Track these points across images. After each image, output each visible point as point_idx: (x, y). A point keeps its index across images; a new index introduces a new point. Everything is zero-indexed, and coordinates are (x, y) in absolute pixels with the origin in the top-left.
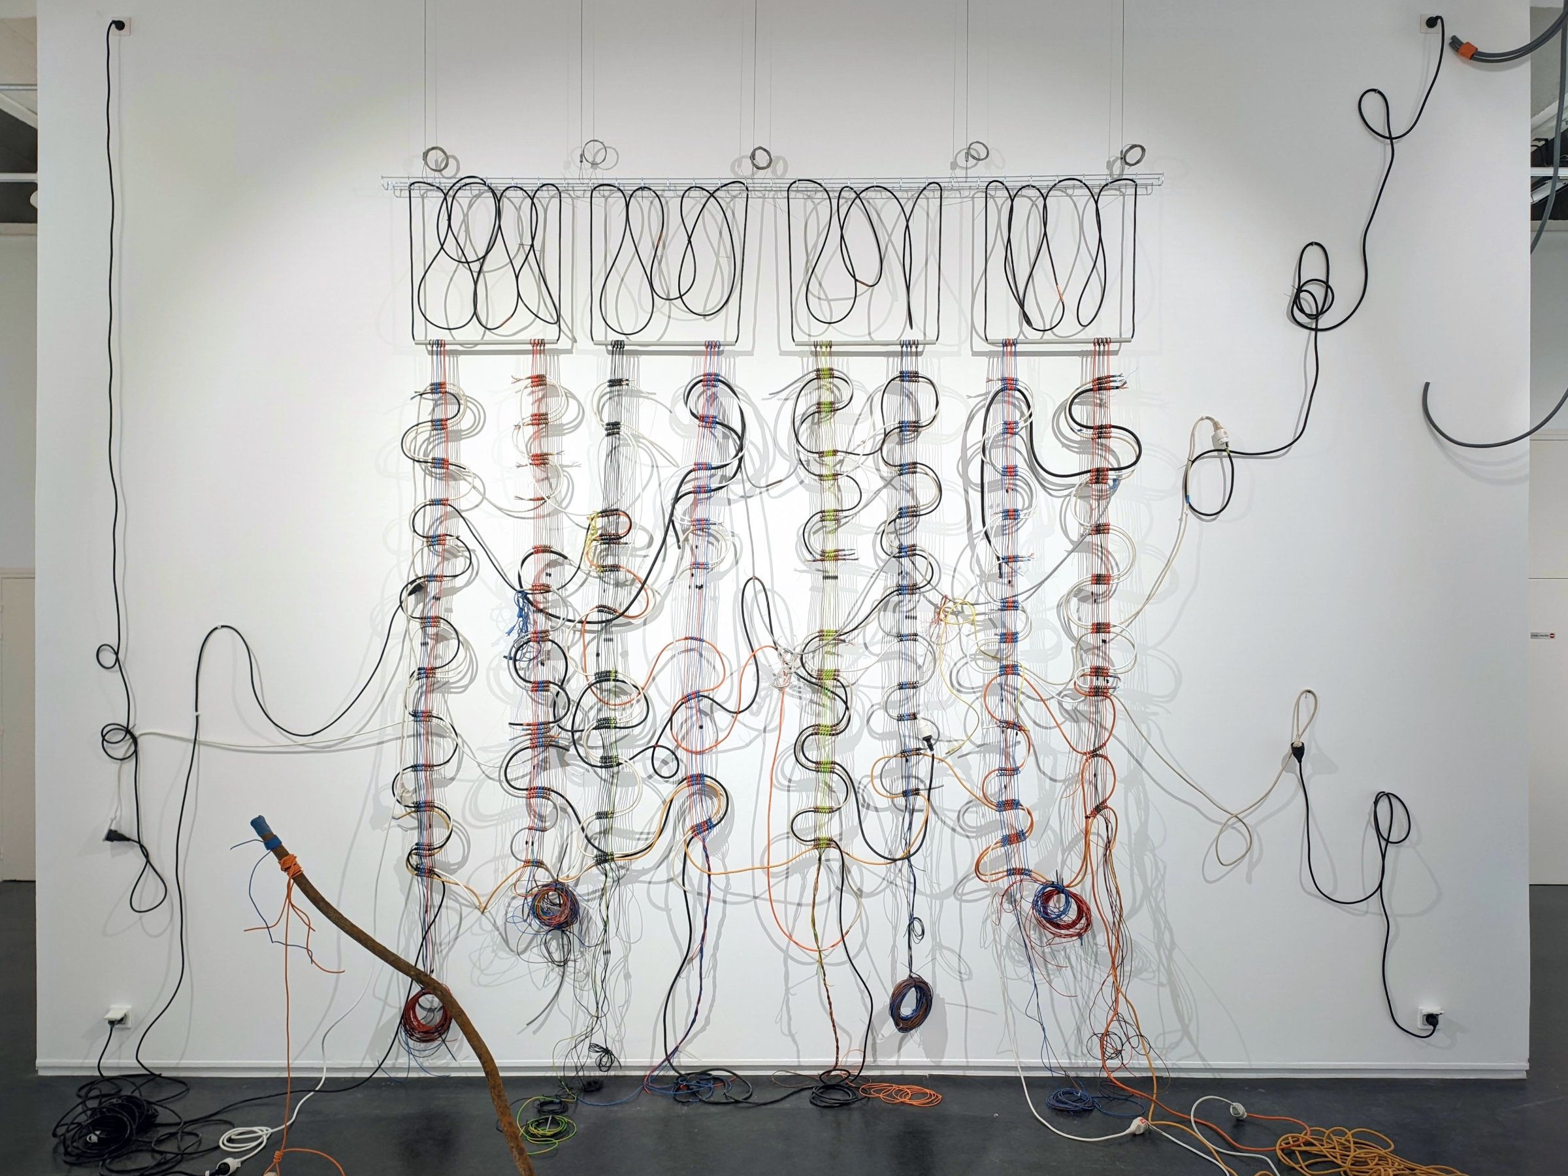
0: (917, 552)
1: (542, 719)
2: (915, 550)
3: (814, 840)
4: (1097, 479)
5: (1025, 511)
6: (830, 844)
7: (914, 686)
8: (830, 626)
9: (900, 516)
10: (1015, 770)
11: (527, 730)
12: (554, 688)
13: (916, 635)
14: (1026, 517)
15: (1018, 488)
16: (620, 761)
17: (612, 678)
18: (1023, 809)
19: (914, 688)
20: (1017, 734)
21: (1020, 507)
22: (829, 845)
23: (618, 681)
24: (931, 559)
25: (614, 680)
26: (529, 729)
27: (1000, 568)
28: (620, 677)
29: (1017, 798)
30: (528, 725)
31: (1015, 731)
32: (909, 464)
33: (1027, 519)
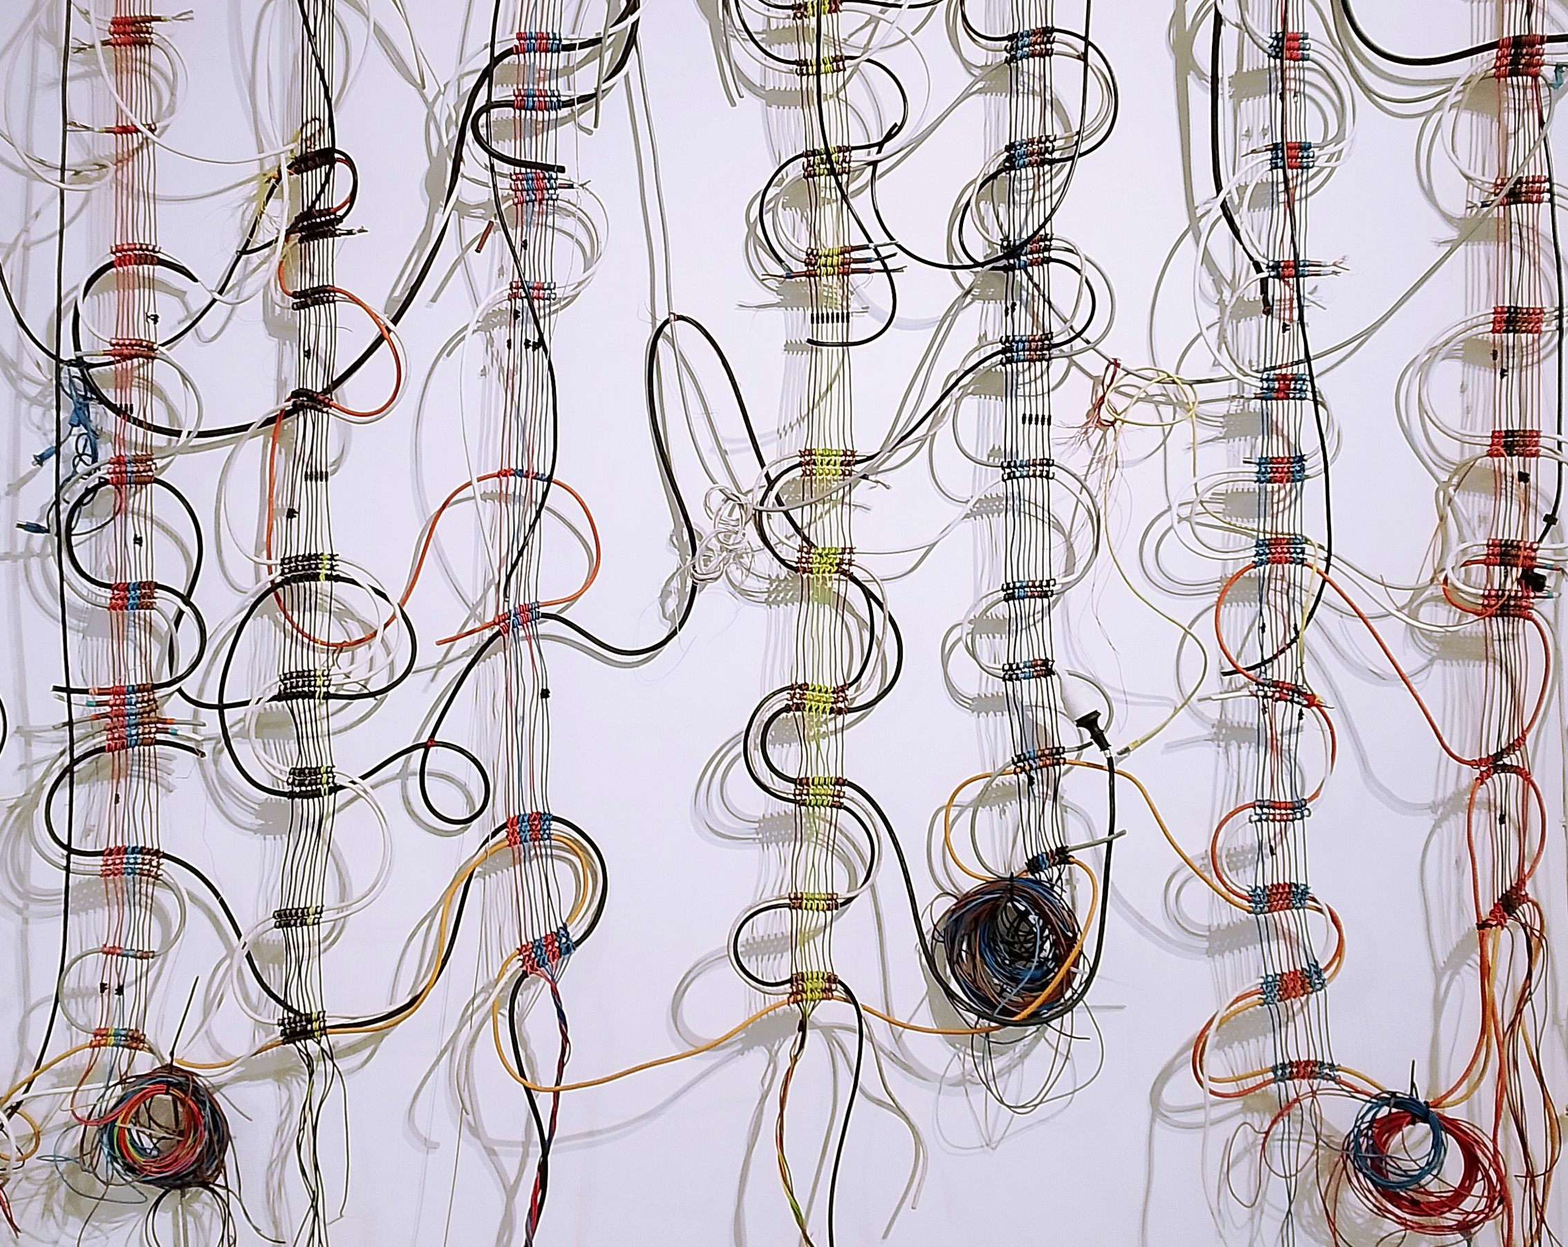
0: (1054, 254)
1: (136, 677)
2: (1048, 249)
3: (790, 981)
4: (1515, 62)
5: (1330, 149)
6: (831, 990)
7: (1043, 591)
8: (831, 440)
9: (1011, 164)
10: (1297, 808)
11: (99, 704)
12: (167, 604)
13: (1048, 463)
14: (1332, 163)
15: (1309, 90)
16: (339, 781)
17: (323, 572)
18: (1320, 910)
19: (1044, 595)
20: (1301, 715)
21: (1314, 137)
22: (827, 993)
23: (338, 579)
24: (1089, 271)
25: (328, 578)
26: (105, 703)
27: (1264, 290)
28: (342, 569)
29: (1302, 881)
30: (102, 692)
31: (1297, 708)
32: (1034, 33)
33: (1333, 169)
